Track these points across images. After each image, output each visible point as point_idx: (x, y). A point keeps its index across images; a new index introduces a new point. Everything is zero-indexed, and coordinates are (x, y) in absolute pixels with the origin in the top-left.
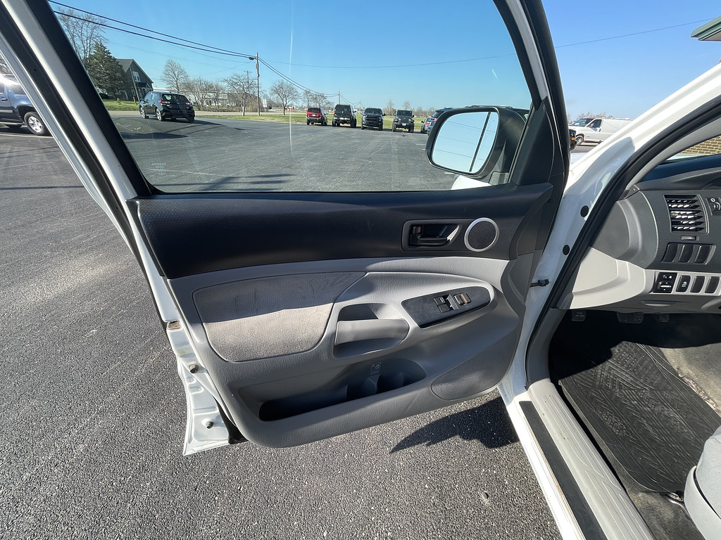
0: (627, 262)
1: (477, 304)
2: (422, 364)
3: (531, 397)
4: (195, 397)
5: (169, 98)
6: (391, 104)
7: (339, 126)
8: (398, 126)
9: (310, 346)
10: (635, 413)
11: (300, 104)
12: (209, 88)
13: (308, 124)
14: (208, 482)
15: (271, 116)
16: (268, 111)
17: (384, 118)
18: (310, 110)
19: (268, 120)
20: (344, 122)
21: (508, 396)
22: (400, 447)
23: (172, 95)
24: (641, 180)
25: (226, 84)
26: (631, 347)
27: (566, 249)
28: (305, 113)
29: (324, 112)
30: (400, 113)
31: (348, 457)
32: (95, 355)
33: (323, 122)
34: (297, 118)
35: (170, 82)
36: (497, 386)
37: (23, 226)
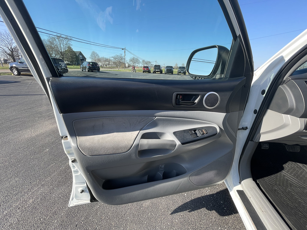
0: (289, 115)
1: (211, 135)
2: (184, 165)
3: (243, 188)
4: (76, 176)
5: (91, 63)
6: (177, 64)
7: (155, 73)
8: (179, 73)
9: (126, 150)
10: (301, 200)
11: (140, 66)
12: (106, 60)
13: (143, 73)
14: (82, 223)
15: (128, 70)
16: (128, 68)
17: (174, 70)
18: (144, 67)
19: (128, 71)
20: (157, 71)
21: (230, 187)
22: (176, 211)
23: (92, 63)
24: (291, 75)
25: (113, 58)
26: (294, 164)
27: (255, 112)
28: (142, 69)
29: (149, 68)
30: (180, 68)
31: (150, 215)
32: (46, 160)
33: (149, 72)
34: (139, 70)
35: (92, 59)
36: (224, 181)
37: (30, 109)
